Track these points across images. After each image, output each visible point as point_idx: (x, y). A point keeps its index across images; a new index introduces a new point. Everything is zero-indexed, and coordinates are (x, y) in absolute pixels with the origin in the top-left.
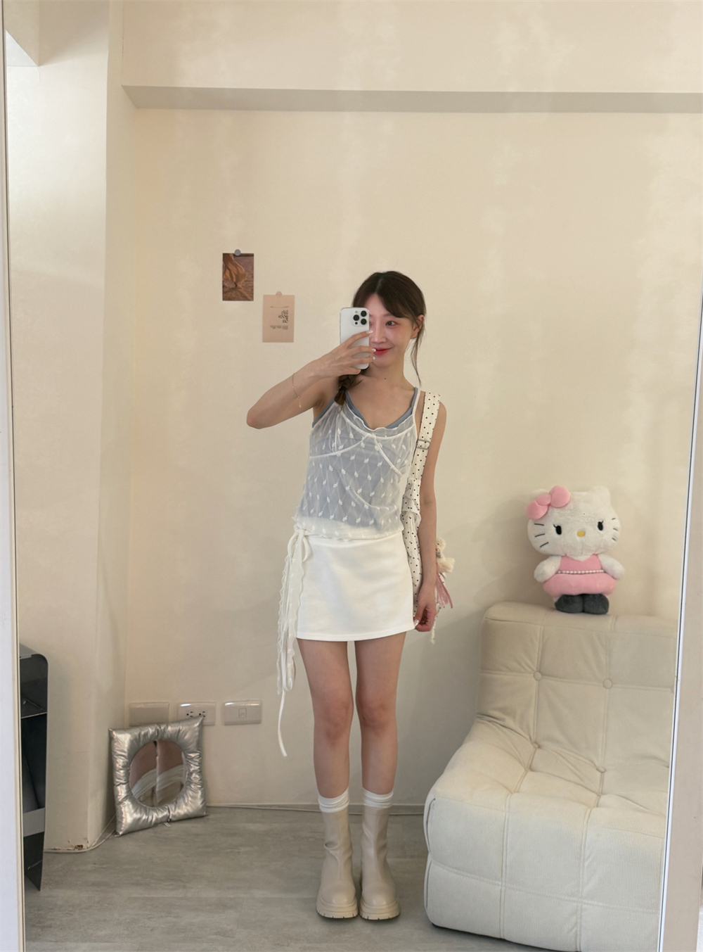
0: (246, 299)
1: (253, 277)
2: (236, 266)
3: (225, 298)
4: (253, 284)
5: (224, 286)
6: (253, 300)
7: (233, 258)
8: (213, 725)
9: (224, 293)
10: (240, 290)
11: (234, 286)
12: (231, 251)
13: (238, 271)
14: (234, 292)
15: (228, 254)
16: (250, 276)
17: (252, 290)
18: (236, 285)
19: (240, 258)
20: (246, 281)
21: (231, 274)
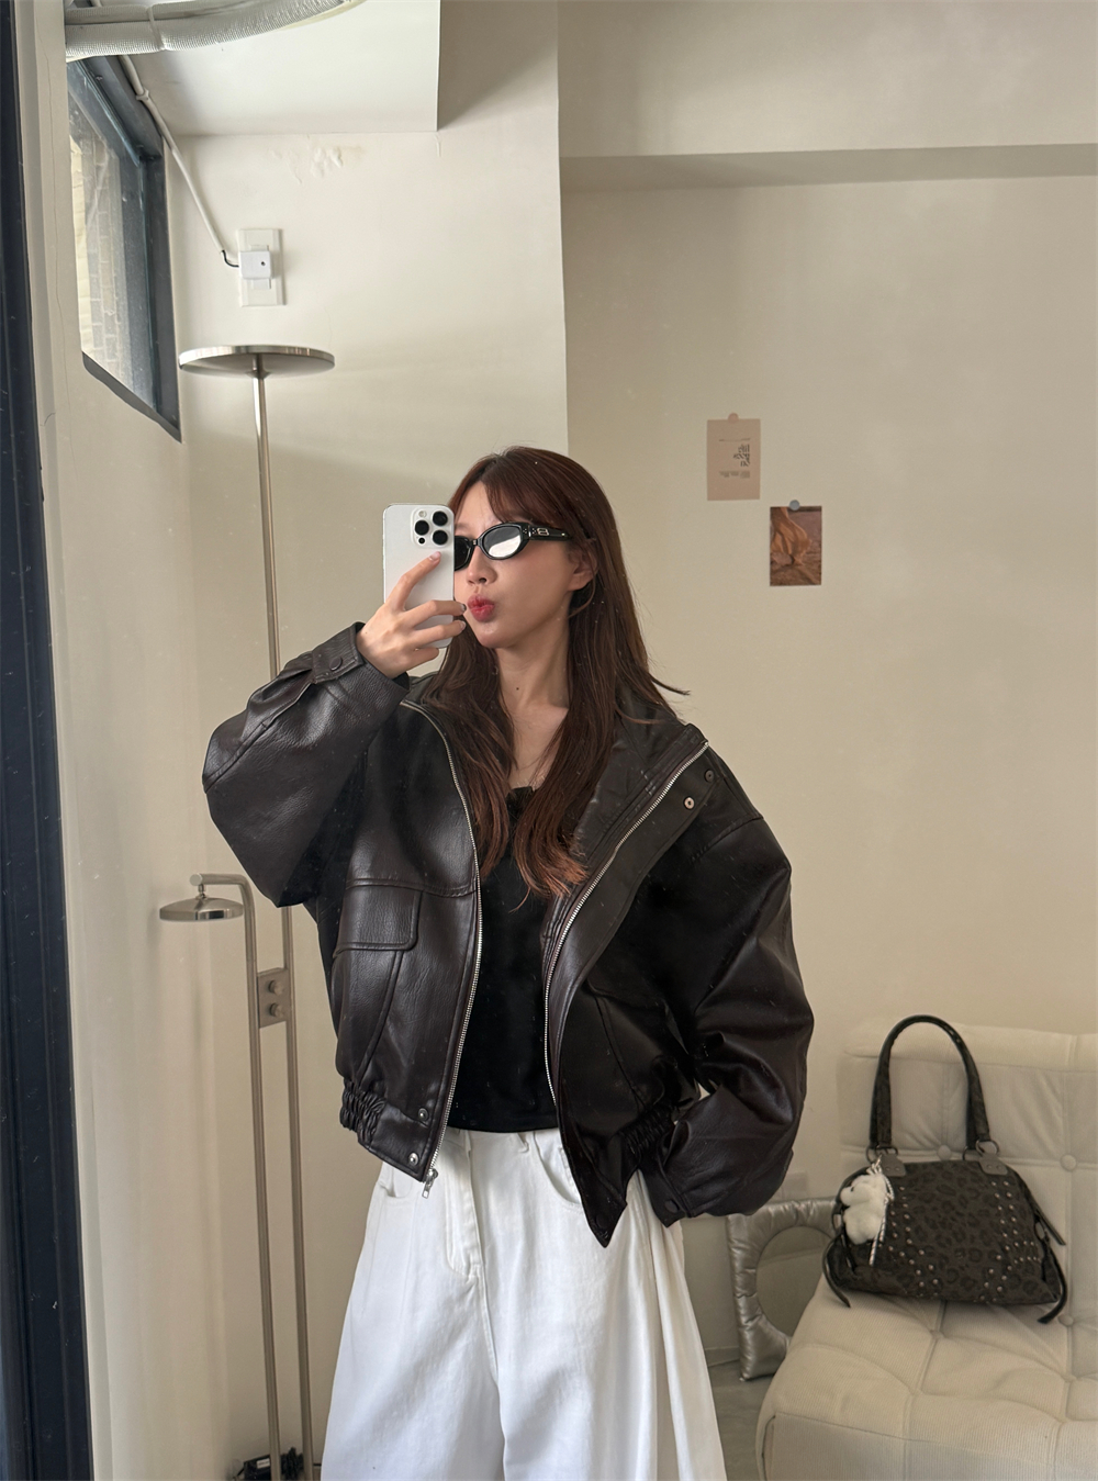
0: (808, 581)
1: (820, 545)
2: (792, 527)
3: (774, 582)
4: (820, 557)
5: (772, 562)
6: (820, 583)
7: (787, 514)
9: (773, 572)
10: (799, 567)
11: (789, 561)
12: (785, 503)
13: (795, 535)
14: (790, 571)
15: (779, 508)
16: (816, 544)
17: (820, 567)
18: (793, 560)
19: (799, 514)
20: (810, 552)
21: (784, 541)
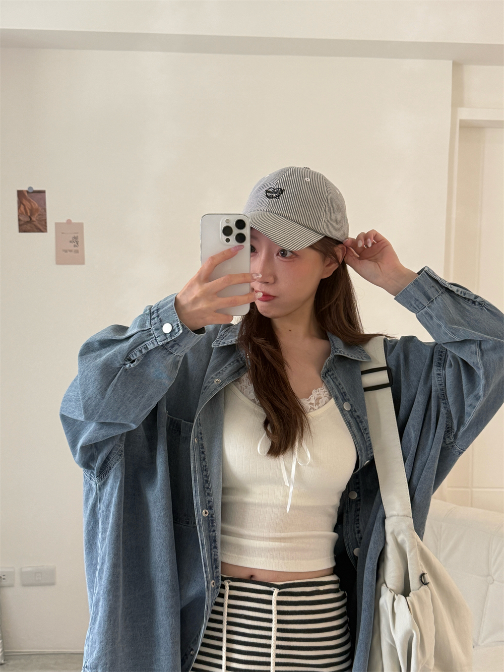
0: (40, 231)
1: (45, 211)
2: (29, 201)
3: (22, 230)
4: (46, 217)
5: (19, 220)
6: (46, 232)
7: (26, 194)
8: (12, 586)
9: (20, 225)
10: (34, 223)
11: (29, 220)
12: (25, 188)
13: (31, 205)
14: (29, 225)
15: (22, 191)
16: (43, 211)
17: (46, 223)
18: (31, 219)
19: (33, 194)
20: (40, 215)
21: (25, 209)
